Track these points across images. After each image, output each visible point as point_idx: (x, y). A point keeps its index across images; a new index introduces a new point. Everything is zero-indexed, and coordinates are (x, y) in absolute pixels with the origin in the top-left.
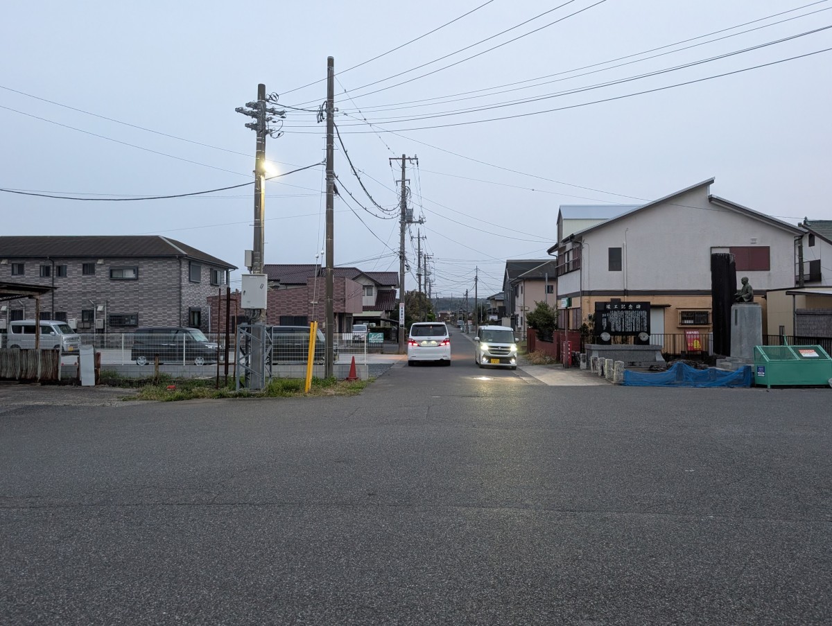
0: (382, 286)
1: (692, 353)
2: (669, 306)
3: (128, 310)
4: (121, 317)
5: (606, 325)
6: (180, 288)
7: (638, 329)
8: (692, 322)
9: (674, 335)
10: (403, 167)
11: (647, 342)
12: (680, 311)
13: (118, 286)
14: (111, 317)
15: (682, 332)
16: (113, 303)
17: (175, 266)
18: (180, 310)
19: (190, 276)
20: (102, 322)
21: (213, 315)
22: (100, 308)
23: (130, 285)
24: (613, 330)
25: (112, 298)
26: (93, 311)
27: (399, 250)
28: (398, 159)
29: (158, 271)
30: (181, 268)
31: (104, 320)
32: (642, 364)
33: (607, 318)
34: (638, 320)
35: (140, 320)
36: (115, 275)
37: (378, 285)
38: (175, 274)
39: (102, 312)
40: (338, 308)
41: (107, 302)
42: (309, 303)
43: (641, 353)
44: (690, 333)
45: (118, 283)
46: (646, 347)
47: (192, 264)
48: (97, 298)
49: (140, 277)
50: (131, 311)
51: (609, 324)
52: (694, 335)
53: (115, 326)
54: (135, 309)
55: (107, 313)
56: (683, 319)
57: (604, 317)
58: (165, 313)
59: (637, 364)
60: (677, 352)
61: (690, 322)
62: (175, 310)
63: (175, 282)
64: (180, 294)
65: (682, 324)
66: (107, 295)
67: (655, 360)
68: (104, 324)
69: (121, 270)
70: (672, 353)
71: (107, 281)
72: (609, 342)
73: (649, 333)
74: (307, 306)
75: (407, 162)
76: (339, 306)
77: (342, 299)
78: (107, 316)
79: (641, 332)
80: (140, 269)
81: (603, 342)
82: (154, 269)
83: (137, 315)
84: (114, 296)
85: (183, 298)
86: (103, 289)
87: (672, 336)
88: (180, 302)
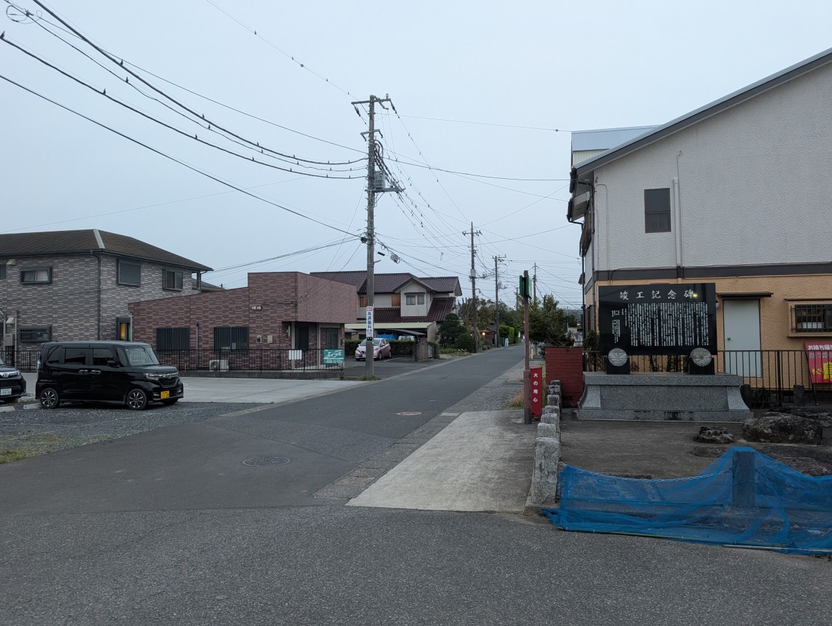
0: (437, 293)
1: (819, 388)
2: (769, 295)
3: (41, 322)
4: (32, 330)
5: (619, 333)
6: (99, 292)
7: (689, 341)
8: (820, 326)
9: (778, 352)
10: (372, 114)
11: (709, 369)
12: (792, 304)
13: (31, 292)
14: (21, 331)
15: (798, 346)
16: (25, 314)
17: (93, 265)
18: (99, 321)
19: (117, 278)
20: (11, 338)
21: (135, 327)
22: (10, 320)
23: (43, 290)
24: (634, 343)
25: (23, 307)
26: (3, 324)
27: (366, 231)
28: (364, 102)
29: (75, 271)
30: (99, 266)
31: (14, 335)
32: (696, 415)
33: (622, 318)
34: (690, 321)
35: (54, 334)
36: (27, 279)
37: (431, 292)
38: (93, 275)
39: (12, 325)
40: (289, 315)
41: (18, 312)
42: (250, 308)
43: (695, 392)
44: (816, 347)
45: (31, 288)
46: (705, 379)
47: (120, 261)
48: (8, 308)
49: (54, 279)
50: (44, 324)
51: (626, 332)
52: (821, 351)
53: (27, 342)
54: (48, 321)
55: (18, 326)
56: (799, 320)
57: (616, 317)
58: (82, 325)
59: (685, 416)
60: (786, 386)
61: (815, 326)
62: (93, 321)
63: (93, 285)
64: (99, 301)
65: (798, 330)
66: (19, 304)
67: (726, 408)
68: (14, 340)
69: (34, 272)
70: (773, 386)
71: (18, 286)
72: (626, 369)
73: (713, 349)
74: (247, 313)
75: (376, 104)
76: (289, 312)
77: (292, 303)
78: (17, 331)
79: (696, 346)
80: (55, 270)
81: (611, 369)
82: (70, 270)
83: (51, 328)
84: (25, 305)
85: (104, 306)
86: (15, 295)
87: (772, 354)
88: (99, 311)
